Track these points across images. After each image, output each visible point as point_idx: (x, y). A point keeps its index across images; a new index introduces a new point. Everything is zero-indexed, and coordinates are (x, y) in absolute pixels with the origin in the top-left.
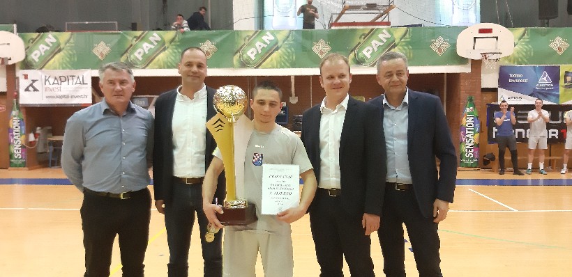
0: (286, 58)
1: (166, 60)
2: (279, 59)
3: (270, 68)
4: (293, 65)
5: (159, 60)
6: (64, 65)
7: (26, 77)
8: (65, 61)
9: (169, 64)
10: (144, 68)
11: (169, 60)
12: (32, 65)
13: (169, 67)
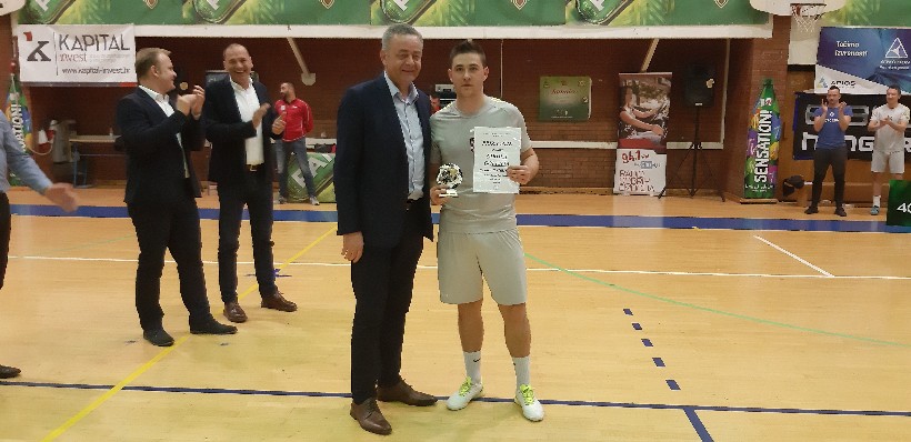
0: (460, 8)
1: (257, 9)
2: (447, 10)
3: (433, 25)
4: (472, 21)
5: (245, 10)
6: (90, 18)
7: (29, 37)
8: (90, 10)
9: (262, 16)
10: (222, 23)
11: (264, 10)
12: (38, 17)
13: (262, 22)
